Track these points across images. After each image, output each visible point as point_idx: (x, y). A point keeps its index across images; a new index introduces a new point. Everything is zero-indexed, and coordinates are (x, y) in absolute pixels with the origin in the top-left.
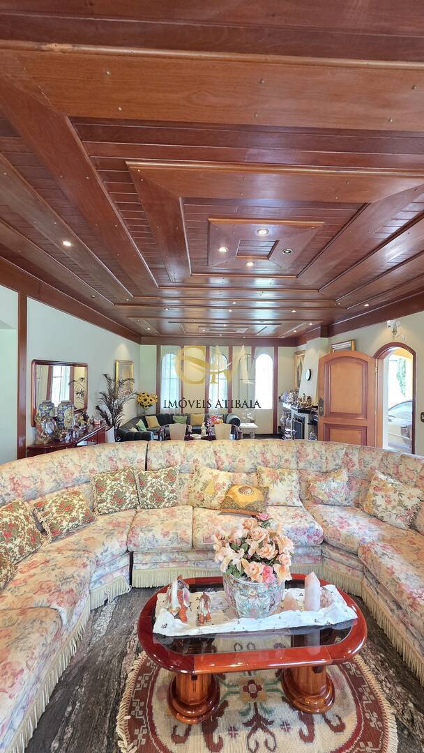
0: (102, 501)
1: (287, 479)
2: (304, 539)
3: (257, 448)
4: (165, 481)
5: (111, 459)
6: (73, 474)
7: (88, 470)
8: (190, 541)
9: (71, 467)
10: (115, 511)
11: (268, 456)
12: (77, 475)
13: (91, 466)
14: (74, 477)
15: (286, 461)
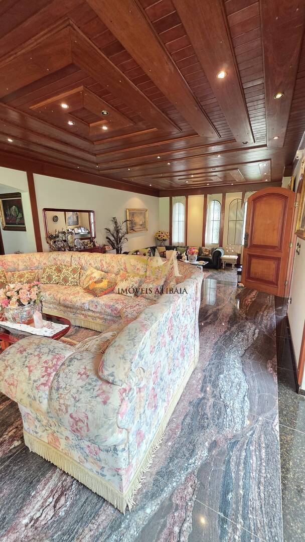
0: (43, 278)
1: (129, 280)
2: (109, 311)
3: (123, 259)
4: (71, 272)
5: (55, 259)
6: (34, 264)
7: (43, 263)
8: (58, 300)
9: (34, 260)
10: (47, 283)
11: (128, 266)
12: (36, 264)
13: (45, 261)
14: (35, 265)
15: (138, 269)
